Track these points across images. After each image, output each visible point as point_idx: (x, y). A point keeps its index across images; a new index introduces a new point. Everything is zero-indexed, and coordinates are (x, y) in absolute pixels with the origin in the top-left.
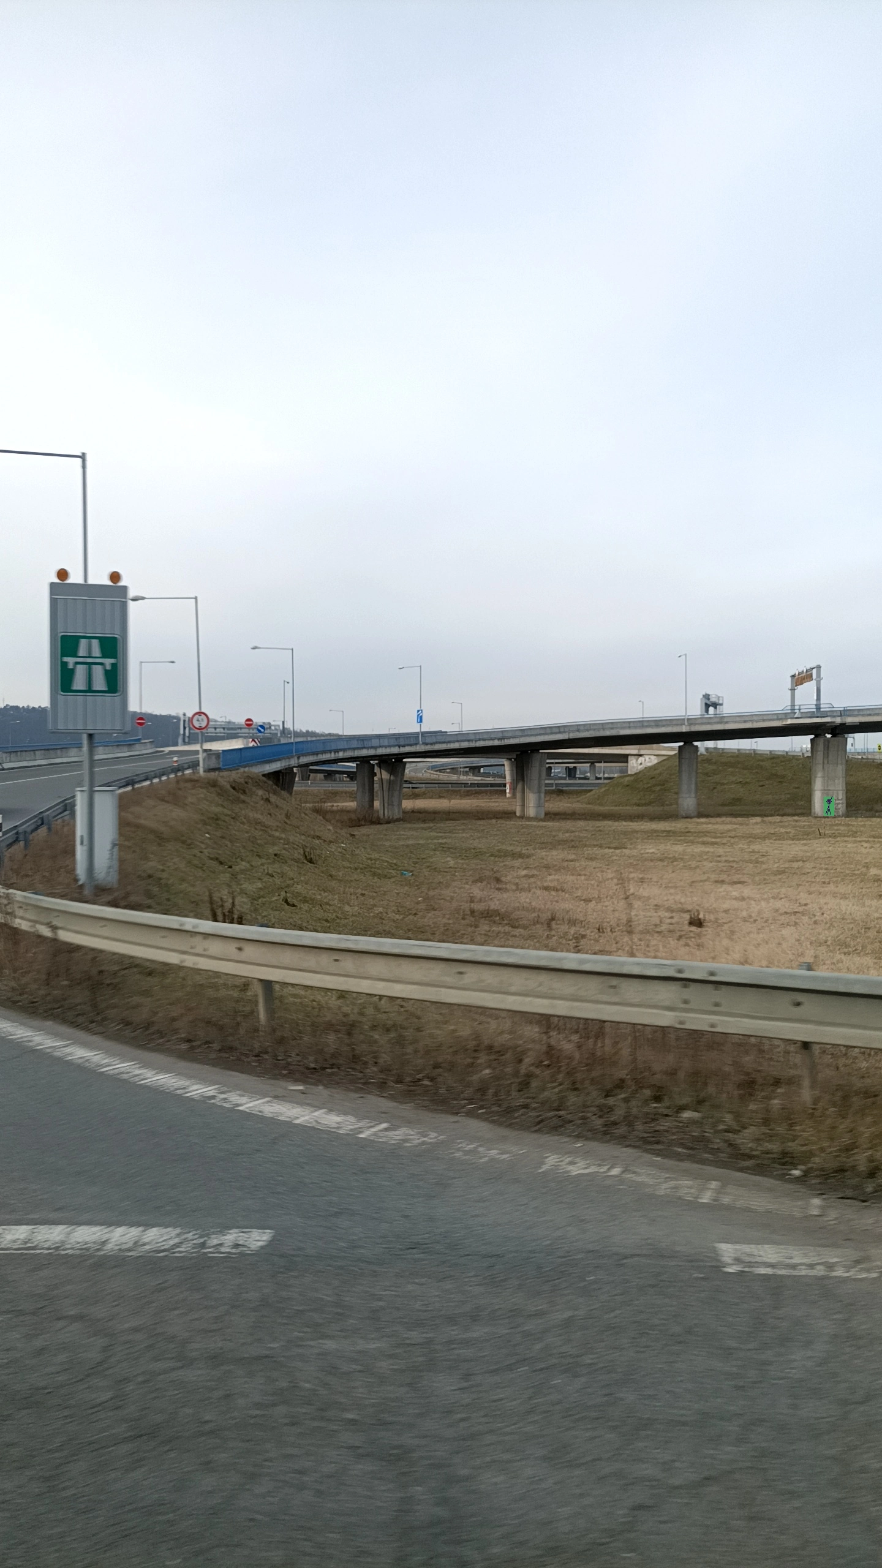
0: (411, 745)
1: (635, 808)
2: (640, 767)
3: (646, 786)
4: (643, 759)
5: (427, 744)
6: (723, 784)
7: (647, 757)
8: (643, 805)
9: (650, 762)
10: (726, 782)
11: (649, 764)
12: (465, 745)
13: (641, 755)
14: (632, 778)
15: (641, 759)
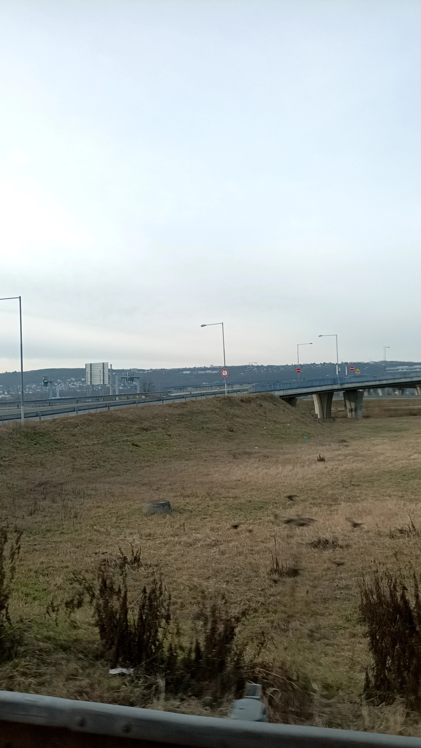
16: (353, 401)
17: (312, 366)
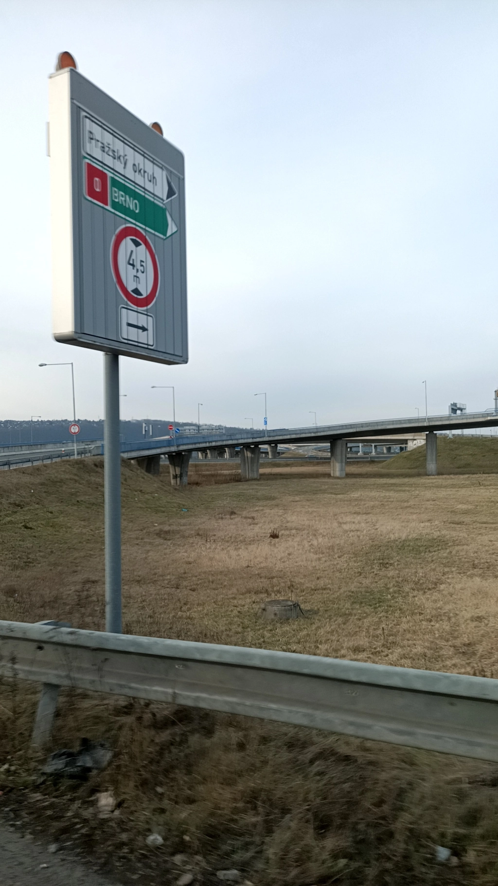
0: (260, 437)
1: (407, 470)
2: (415, 447)
3: (416, 457)
4: (417, 442)
5: (270, 436)
6: (460, 455)
7: (419, 441)
8: (412, 468)
9: (420, 443)
10: (462, 454)
11: (420, 445)
13: (415, 440)
14: (409, 453)
15: (415, 442)
16: (178, 466)
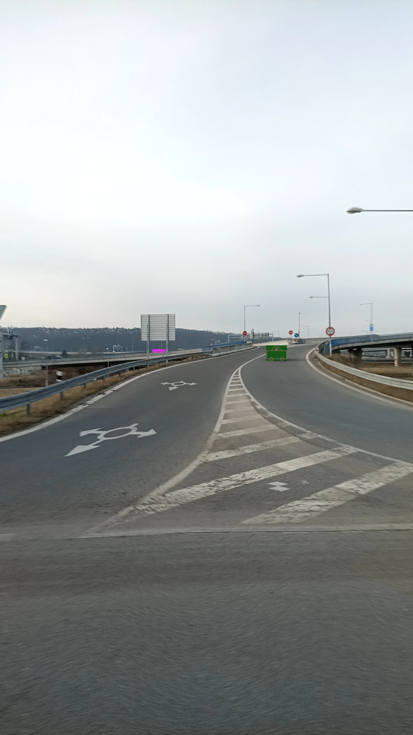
0: (368, 342)
5: (374, 341)
12: (392, 341)
17: (106, 331)
